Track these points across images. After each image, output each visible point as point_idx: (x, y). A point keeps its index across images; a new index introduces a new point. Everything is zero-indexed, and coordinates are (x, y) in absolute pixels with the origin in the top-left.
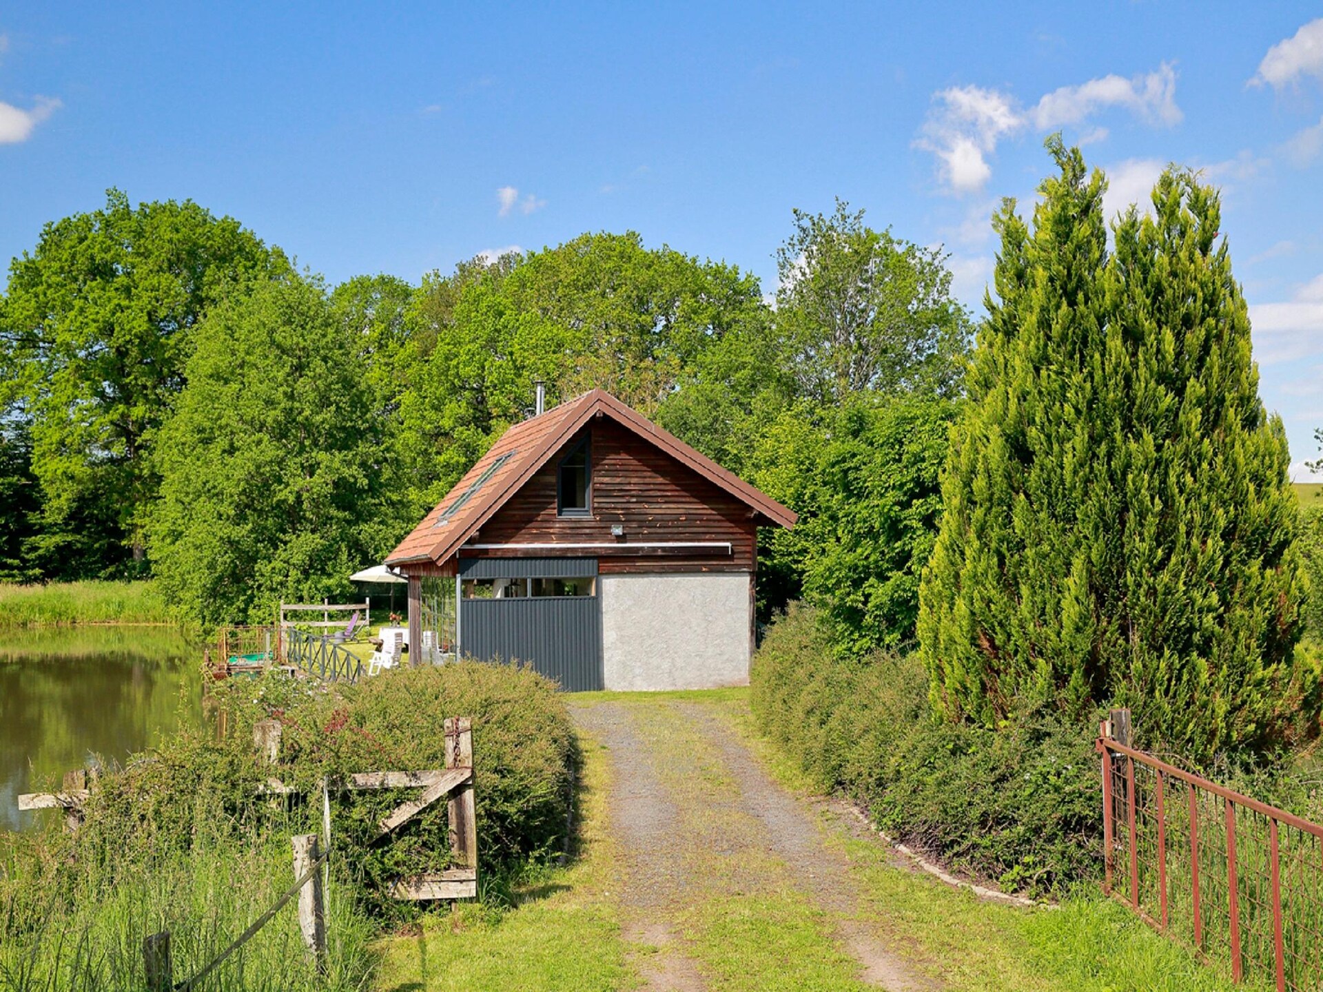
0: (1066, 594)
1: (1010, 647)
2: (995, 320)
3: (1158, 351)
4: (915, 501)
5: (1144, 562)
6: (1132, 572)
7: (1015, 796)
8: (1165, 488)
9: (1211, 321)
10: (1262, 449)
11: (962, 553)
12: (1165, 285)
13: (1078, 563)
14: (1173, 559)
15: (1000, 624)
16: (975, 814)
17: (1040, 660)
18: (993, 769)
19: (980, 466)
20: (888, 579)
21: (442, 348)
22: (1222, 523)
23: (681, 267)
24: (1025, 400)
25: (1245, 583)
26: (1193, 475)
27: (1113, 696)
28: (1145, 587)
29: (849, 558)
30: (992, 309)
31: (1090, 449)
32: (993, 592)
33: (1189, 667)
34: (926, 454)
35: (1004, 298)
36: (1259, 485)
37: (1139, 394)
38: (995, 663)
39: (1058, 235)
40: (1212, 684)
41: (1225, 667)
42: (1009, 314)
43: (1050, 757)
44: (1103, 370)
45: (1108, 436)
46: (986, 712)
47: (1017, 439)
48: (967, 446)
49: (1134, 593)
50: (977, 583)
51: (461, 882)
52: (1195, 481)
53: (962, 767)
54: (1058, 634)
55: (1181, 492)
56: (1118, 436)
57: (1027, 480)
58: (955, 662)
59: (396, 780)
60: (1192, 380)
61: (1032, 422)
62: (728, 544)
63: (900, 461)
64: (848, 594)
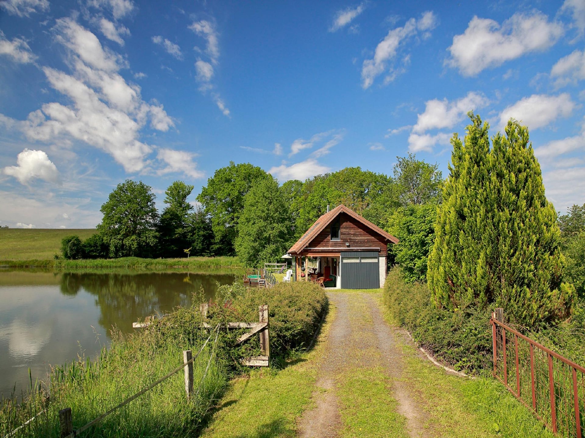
0: (478, 265)
1: (459, 283)
2: (452, 173)
3: (510, 181)
4: (429, 235)
5: (506, 254)
6: (502, 257)
7: (460, 337)
8: (513, 228)
9: (528, 170)
10: (547, 215)
11: (442, 251)
12: (511, 158)
13: (482, 255)
14: (517, 253)
15: (455, 275)
16: (445, 342)
17: (469, 288)
18: (452, 327)
19: (447, 221)
20: (421, 259)
21: (310, 197)
22: (535, 240)
23: (371, 175)
24: (463, 199)
25: (543, 261)
26: (523, 223)
27: (495, 301)
28: (507, 263)
29: (409, 252)
30: (451, 169)
31: (486, 215)
32: (452, 264)
33: (523, 291)
34: (433, 220)
35: (455, 165)
36: (547, 227)
37: (503, 195)
38: (453, 288)
39: (473, 143)
40: (531, 297)
41: (536, 291)
42: (457, 171)
43: (472, 323)
44: (490, 188)
45: (492, 210)
46: (450, 305)
47: (460, 212)
48: (443, 215)
49: (503, 265)
50: (447, 261)
51: (263, 360)
52: (524, 226)
53: (441, 324)
54: (475, 279)
55: (519, 229)
56: (496, 210)
57: (464, 226)
58: (439, 288)
59: (243, 325)
60: (522, 190)
61: (465, 206)
62: (379, 248)
63: (425, 222)
64: (409, 264)
